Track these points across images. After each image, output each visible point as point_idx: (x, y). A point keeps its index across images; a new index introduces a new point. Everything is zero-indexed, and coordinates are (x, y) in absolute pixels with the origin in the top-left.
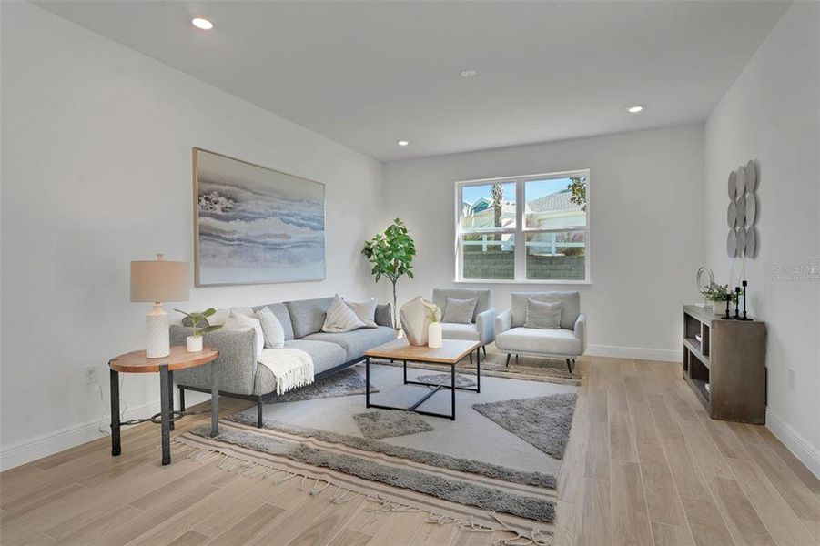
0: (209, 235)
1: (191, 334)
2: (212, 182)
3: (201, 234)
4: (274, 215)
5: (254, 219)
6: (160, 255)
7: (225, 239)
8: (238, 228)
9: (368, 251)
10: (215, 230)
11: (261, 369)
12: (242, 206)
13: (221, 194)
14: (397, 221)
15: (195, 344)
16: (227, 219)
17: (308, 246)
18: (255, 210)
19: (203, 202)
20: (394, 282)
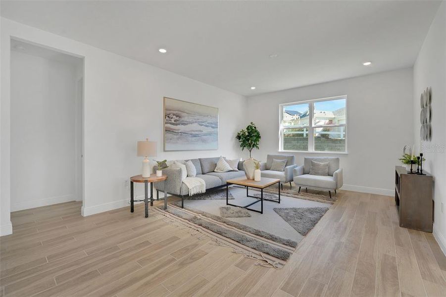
0: (169, 131)
1: (158, 170)
2: (170, 110)
3: (166, 131)
4: (196, 122)
5: (187, 124)
6: (147, 139)
7: (175, 132)
8: (181, 128)
9: (239, 137)
10: (171, 129)
11: (183, 185)
12: (183, 119)
13: (174, 115)
14: (252, 123)
15: (159, 173)
16: (176, 125)
17: (210, 135)
18: (188, 121)
19: (167, 118)
20: (250, 151)
